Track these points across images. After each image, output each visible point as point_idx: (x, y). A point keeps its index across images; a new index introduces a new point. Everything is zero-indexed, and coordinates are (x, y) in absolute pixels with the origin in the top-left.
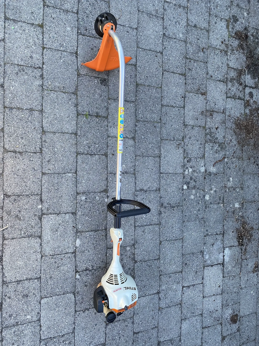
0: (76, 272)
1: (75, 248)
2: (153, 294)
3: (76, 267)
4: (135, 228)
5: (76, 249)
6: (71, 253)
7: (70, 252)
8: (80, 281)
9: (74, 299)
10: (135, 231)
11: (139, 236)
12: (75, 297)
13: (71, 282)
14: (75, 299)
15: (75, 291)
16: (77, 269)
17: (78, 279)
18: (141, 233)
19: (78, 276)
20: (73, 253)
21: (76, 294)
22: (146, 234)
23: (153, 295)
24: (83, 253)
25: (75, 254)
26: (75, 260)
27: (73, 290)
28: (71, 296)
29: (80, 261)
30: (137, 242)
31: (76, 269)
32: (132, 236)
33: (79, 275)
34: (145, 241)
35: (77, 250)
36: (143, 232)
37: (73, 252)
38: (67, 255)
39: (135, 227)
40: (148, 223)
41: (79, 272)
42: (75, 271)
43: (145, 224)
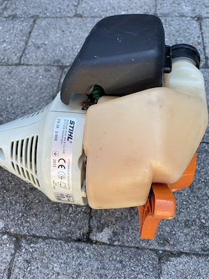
0: (89, 241)
1: (6, 237)
2: (201, 29)
3: (68, 240)
4: (23, 64)
5: (9, 234)
6: (13, 255)
7: (9, 259)
8: (123, 228)
9: (184, 259)
10: (28, 65)
11: (46, 57)
12: (179, 254)
13: (119, 266)
14: (187, 254)
15: (156, 251)
16: (78, 234)
17: (115, 234)
18: (40, 53)
19: (104, 236)
20: (18, 247)
21: (167, 248)
22: (46, 43)
23: (204, 28)
24: (30, 209)
25: (25, 236)
26: (44, 239)
27: (148, 260)
28: (172, 270)
29: (54, 223)
30: (58, 61)
31: (79, 240)
32: (37, 71)
33: (100, 229)
34: (61, 44)
35: (12, 230)
36: (39, 48)
37: (13, 246)
38: (17, 270)
39: (20, 64)
40: (24, 38)
41: (90, 231)
42: (82, 245)
43: (22, 44)
